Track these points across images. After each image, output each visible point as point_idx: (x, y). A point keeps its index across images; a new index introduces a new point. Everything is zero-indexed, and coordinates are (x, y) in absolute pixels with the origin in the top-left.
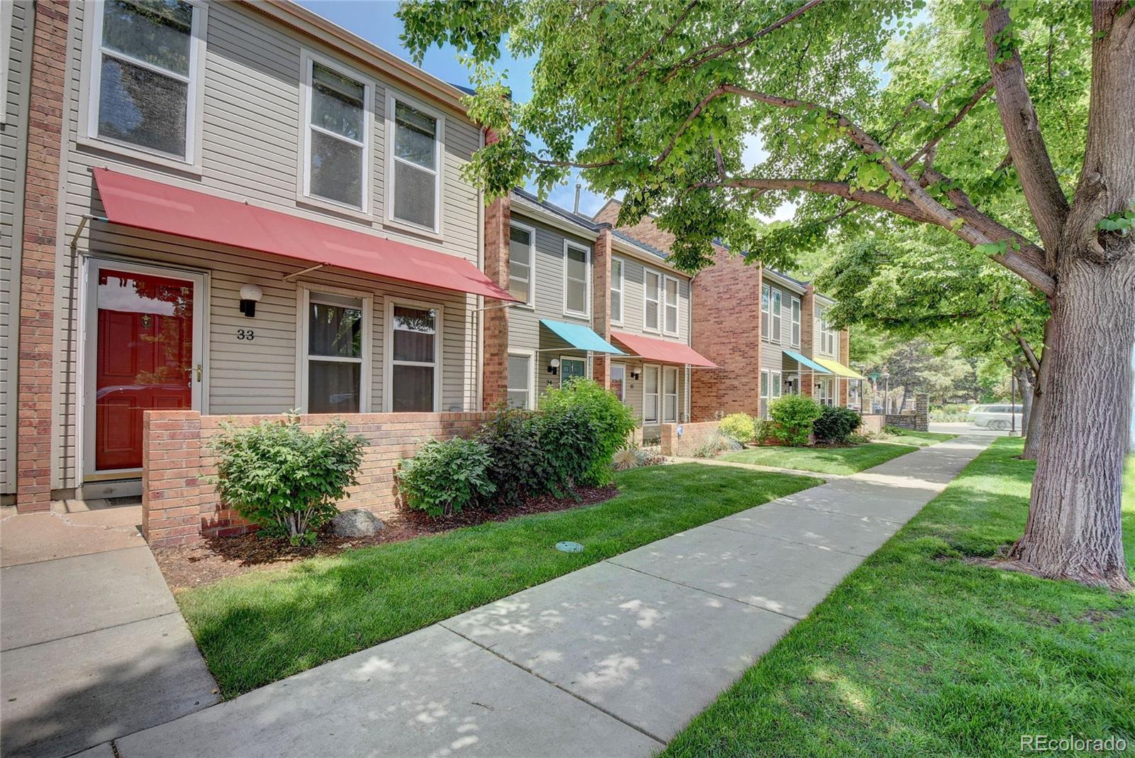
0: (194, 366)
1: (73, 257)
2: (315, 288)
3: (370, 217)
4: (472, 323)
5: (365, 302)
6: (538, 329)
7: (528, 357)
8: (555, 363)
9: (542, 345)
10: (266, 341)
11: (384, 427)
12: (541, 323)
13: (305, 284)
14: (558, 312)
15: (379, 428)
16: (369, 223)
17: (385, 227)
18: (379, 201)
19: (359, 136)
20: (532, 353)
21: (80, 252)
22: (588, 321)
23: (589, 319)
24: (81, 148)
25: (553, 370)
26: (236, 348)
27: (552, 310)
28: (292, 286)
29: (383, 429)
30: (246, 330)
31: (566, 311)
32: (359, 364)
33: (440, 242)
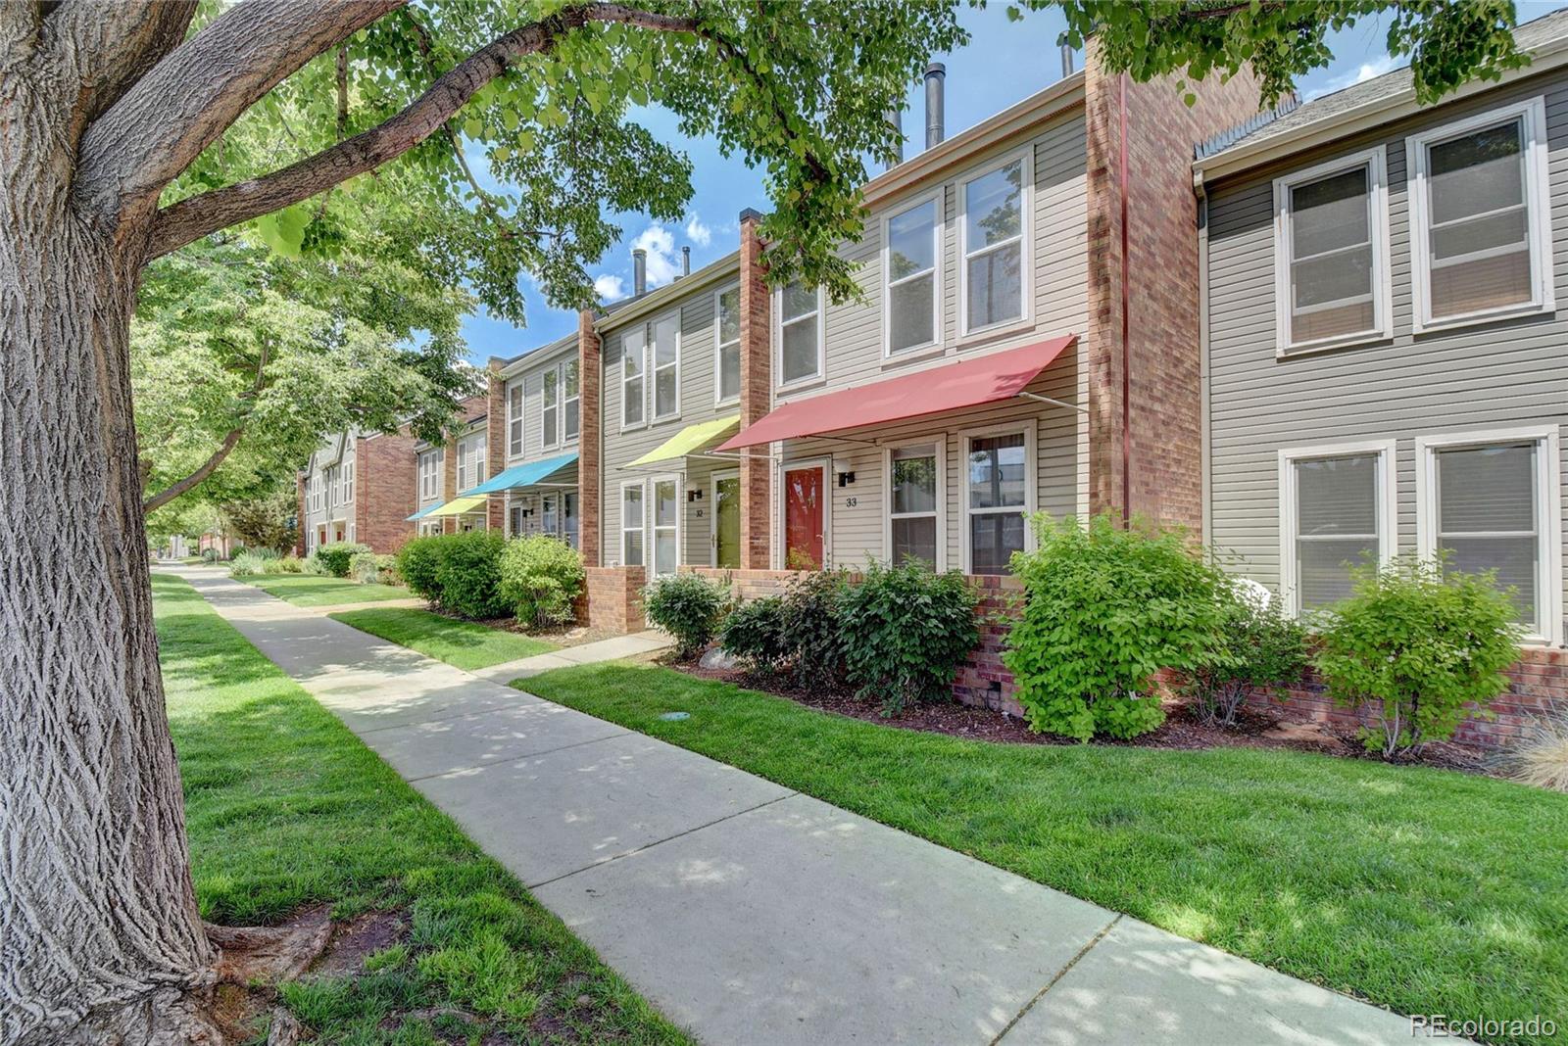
0: (823, 533)
1: (777, 468)
2: (895, 445)
3: (942, 346)
5: (938, 445)
10: (864, 506)
13: (887, 444)
16: (942, 353)
18: (951, 320)
19: (930, 260)
24: (779, 395)
26: (846, 515)
28: (876, 451)
30: (852, 498)
32: (934, 518)
33: (1032, 329)
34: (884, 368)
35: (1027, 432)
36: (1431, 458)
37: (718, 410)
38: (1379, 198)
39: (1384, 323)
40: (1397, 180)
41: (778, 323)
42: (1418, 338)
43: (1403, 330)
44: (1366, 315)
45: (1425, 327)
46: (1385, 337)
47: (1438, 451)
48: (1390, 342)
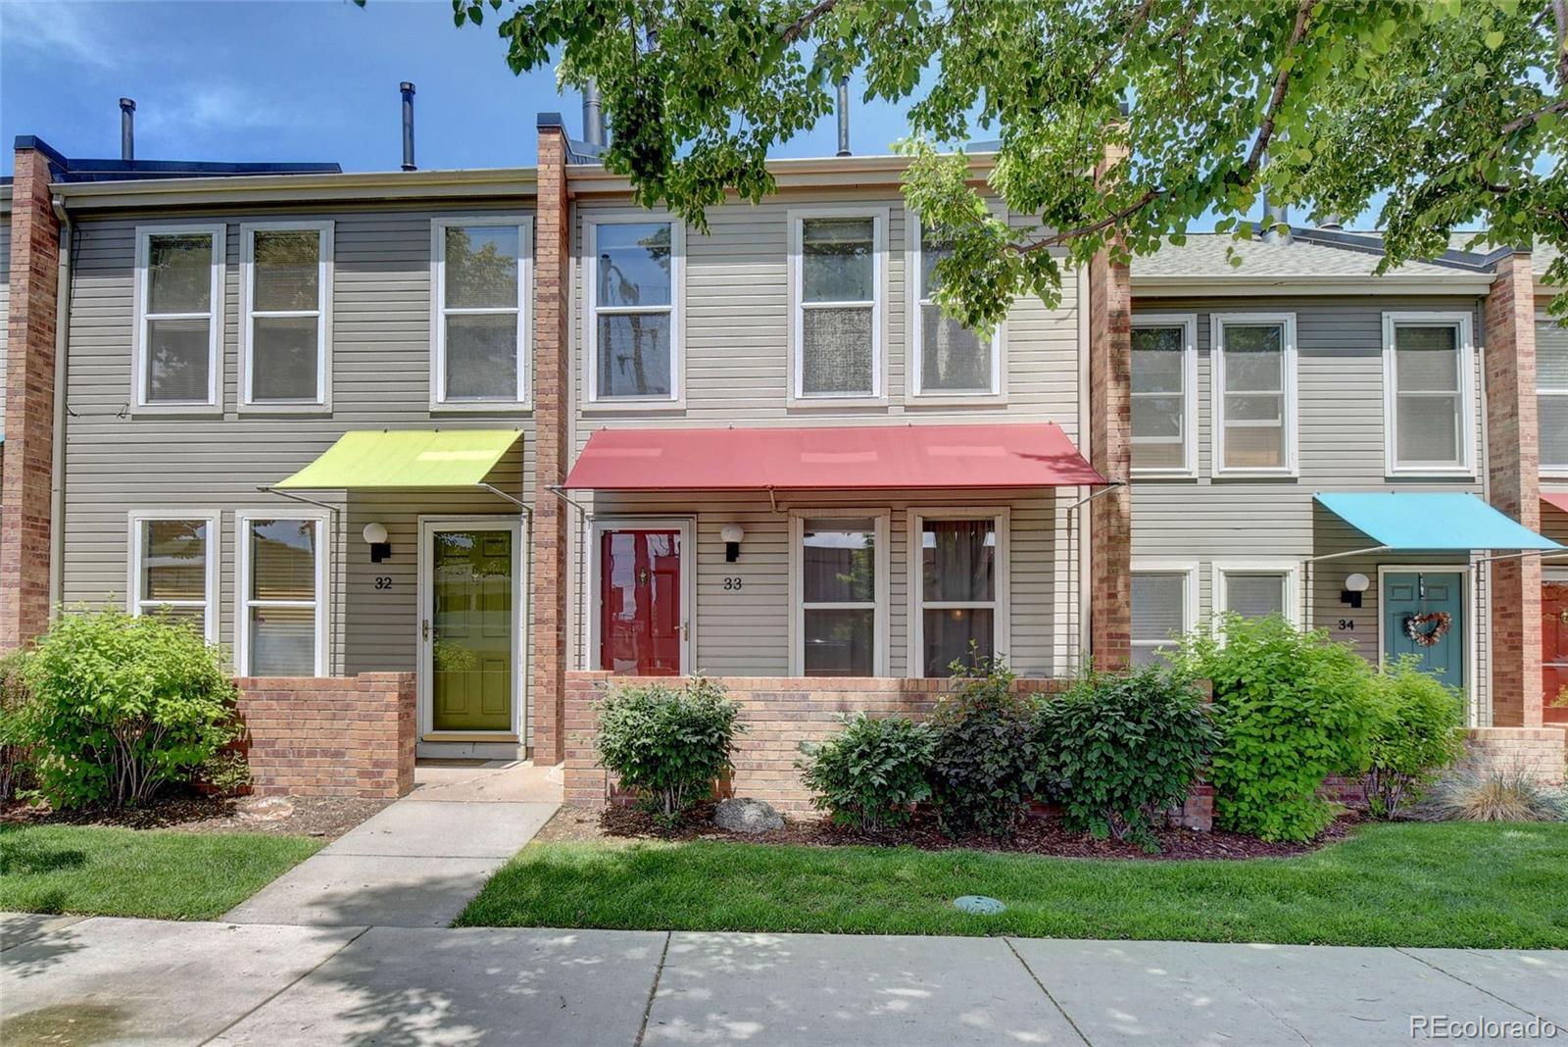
0: (682, 625)
1: (582, 522)
2: (811, 514)
3: (884, 400)
4: (1069, 529)
5: (878, 522)
6: (1311, 515)
7: (1280, 576)
8: (1357, 583)
9: (1318, 548)
10: (755, 589)
11: (813, 696)
12: (1316, 502)
13: (797, 512)
14: (1372, 472)
15: (805, 698)
16: (884, 409)
17: (908, 408)
18: (897, 373)
19: (867, 292)
20: (1293, 568)
21: (588, 517)
22: (1472, 480)
23: (1474, 474)
24: (586, 414)
25: (1353, 598)
26: (722, 600)
27: (1350, 472)
28: (782, 517)
29: (811, 698)
30: (733, 578)
31: (1393, 466)
32: (872, 610)
33: (1003, 406)
34: (792, 411)
35: (998, 521)
36: (1223, 579)
37: (434, 415)
38: (1191, 355)
39: (1192, 466)
40: (1204, 349)
41: (587, 309)
42: (1215, 481)
43: (1206, 473)
44: (1176, 454)
45: (1220, 473)
46: (1193, 476)
47: (1229, 575)
48: (1195, 481)
